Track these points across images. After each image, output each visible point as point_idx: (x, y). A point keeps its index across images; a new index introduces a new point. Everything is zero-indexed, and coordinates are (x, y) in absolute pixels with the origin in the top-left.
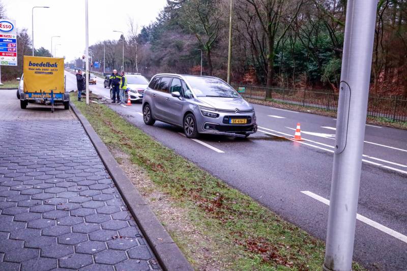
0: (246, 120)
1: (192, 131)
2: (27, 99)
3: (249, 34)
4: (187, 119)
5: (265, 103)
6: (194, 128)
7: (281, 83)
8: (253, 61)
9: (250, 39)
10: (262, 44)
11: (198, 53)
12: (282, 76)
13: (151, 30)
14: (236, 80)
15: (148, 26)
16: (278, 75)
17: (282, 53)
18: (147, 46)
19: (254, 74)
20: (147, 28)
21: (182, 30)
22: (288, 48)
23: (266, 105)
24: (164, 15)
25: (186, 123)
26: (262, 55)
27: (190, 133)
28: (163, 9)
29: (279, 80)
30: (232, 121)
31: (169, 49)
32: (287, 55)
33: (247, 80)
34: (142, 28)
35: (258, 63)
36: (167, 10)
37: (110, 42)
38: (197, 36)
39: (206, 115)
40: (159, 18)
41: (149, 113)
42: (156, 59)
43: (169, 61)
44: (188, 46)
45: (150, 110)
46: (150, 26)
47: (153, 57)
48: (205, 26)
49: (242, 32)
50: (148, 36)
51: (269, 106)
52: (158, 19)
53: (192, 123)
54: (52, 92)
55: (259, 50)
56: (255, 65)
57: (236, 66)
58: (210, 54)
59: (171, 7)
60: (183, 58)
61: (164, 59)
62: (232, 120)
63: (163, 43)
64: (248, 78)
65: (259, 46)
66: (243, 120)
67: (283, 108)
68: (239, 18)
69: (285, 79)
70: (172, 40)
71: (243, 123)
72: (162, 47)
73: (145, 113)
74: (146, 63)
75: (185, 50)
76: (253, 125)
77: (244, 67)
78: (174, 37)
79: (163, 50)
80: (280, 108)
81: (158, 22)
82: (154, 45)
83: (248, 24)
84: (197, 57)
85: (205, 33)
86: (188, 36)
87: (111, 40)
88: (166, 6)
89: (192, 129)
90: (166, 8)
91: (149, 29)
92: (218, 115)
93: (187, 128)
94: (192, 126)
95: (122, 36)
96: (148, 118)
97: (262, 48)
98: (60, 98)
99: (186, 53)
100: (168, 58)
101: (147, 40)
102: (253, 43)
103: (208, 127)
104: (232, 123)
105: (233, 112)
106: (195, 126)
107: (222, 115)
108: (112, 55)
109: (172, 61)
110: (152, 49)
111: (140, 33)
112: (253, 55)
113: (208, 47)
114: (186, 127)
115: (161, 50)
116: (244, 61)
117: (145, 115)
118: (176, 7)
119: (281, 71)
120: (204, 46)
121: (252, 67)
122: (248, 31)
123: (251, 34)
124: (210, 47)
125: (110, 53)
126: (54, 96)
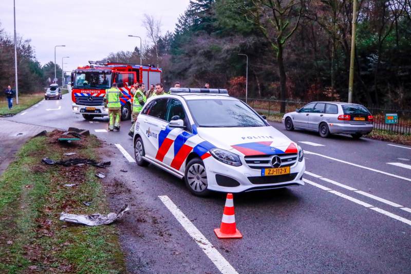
13: (167, 41)
20: (163, 39)
40: (180, 25)
42: (178, 72)
43: (198, 72)
46: (166, 37)
50: (164, 48)
59: (195, 10)
61: (190, 70)
63: (186, 52)
72: (185, 57)
78: (204, 42)
87: (125, 52)
91: (165, 40)
100: (196, 68)
115: (185, 60)
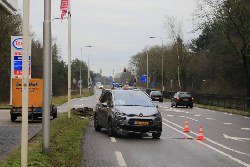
0: (148, 122)
2: (14, 112)
27: (110, 133)
30: (136, 123)
41: (97, 121)
53: (111, 125)
54: (32, 106)
62: (136, 122)
66: (145, 122)
71: (145, 124)
76: (155, 127)
92: (125, 118)
96: (96, 125)
98: (39, 112)
104: (136, 124)
105: (137, 116)
107: (128, 118)
126: (34, 110)
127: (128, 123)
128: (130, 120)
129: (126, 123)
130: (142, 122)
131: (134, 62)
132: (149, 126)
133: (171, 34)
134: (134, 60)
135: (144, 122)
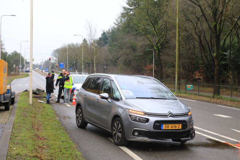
0: (181, 125)
1: (120, 138)
3: (197, 34)
4: (115, 124)
5: (213, 100)
6: (122, 135)
7: (230, 80)
8: (203, 59)
9: (199, 39)
10: (210, 43)
11: (150, 53)
12: (231, 73)
13: (110, 34)
14: (186, 78)
15: (108, 30)
16: (227, 72)
17: (230, 52)
18: (106, 48)
19: (204, 72)
20: (107, 32)
21: (136, 33)
22: (236, 46)
23: (214, 103)
24: (121, 20)
25: (114, 128)
26: (210, 53)
27: (118, 140)
28: (120, 15)
29: (228, 77)
30: (164, 127)
31: (124, 50)
32: (235, 53)
33: (197, 77)
34: (102, 32)
35: (207, 62)
36: (123, 15)
37: (73, 45)
38: (147, 37)
39: (135, 120)
40: (117, 23)
41: (81, 115)
42: (114, 59)
43: (125, 61)
44: (141, 46)
45: (82, 112)
47: (110, 57)
48: (154, 28)
49: (190, 32)
50: (107, 39)
51: (217, 103)
52: (115, 24)
53: (120, 129)
55: (208, 49)
56: (204, 63)
57: (185, 65)
58: (161, 54)
59: (127, 13)
60: (137, 58)
61: (120, 59)
62: (164, 125)
63: (119, 45)
64: (197, 76)
65: (207, 46)
66: (177, 125)
67: (231, 106)
68: (186, 20)
69: (234, 76)
70: (127, 41)
71: (177, 128)
72: (118, 49)
73: (77, 116)
74: (105, 63)
75: (138, 50)
76: (189, 131)
77: (194, 65)
78: (128, 39)
79: (119, 51)
80: (228, 106)
81: (116, 26)
82: (112, 46)
83: (195, 25)
84: (150, 57)
85: (155, 34)
86: (141, 38)
87: (75, 43)
88: (122, 12)
89: (120, 134)
90: (122, 14)
92: (147, 120)
93: (115, 134)
94: (120, 132)
95: (85, 40)
96: (80, 121)
97: (210, 47)
99: (139, 53)
100: (124, 58)
101: (106, 43)
102: (201, 42)
103: (136, 134)
105: (165, 116)
106: (123, 132)
107: (153, 119)
108: (75, 56)
109: (127, 61)
110: (110, 51)
111: (101, 37)
112: (201, 53)
113: (158, 47)
114: (114, 132)
115: (117, 51)
116: (193, 59)
117: (77, 117)
118: (131, 13)
119: (230, 68)
120: (154, 46)
121: (202, 65)
122: (195, 31)
123: (199, 34)
124: (160, 47)
125: (73, 55)
127: (152, 128)
128: (156, 122)
129: (149, 127)
130: (173, 125)
131: (54, 54)
132: (181, 131)
133: (89, 33)
134: (55, 53)
135: (175, 125)
